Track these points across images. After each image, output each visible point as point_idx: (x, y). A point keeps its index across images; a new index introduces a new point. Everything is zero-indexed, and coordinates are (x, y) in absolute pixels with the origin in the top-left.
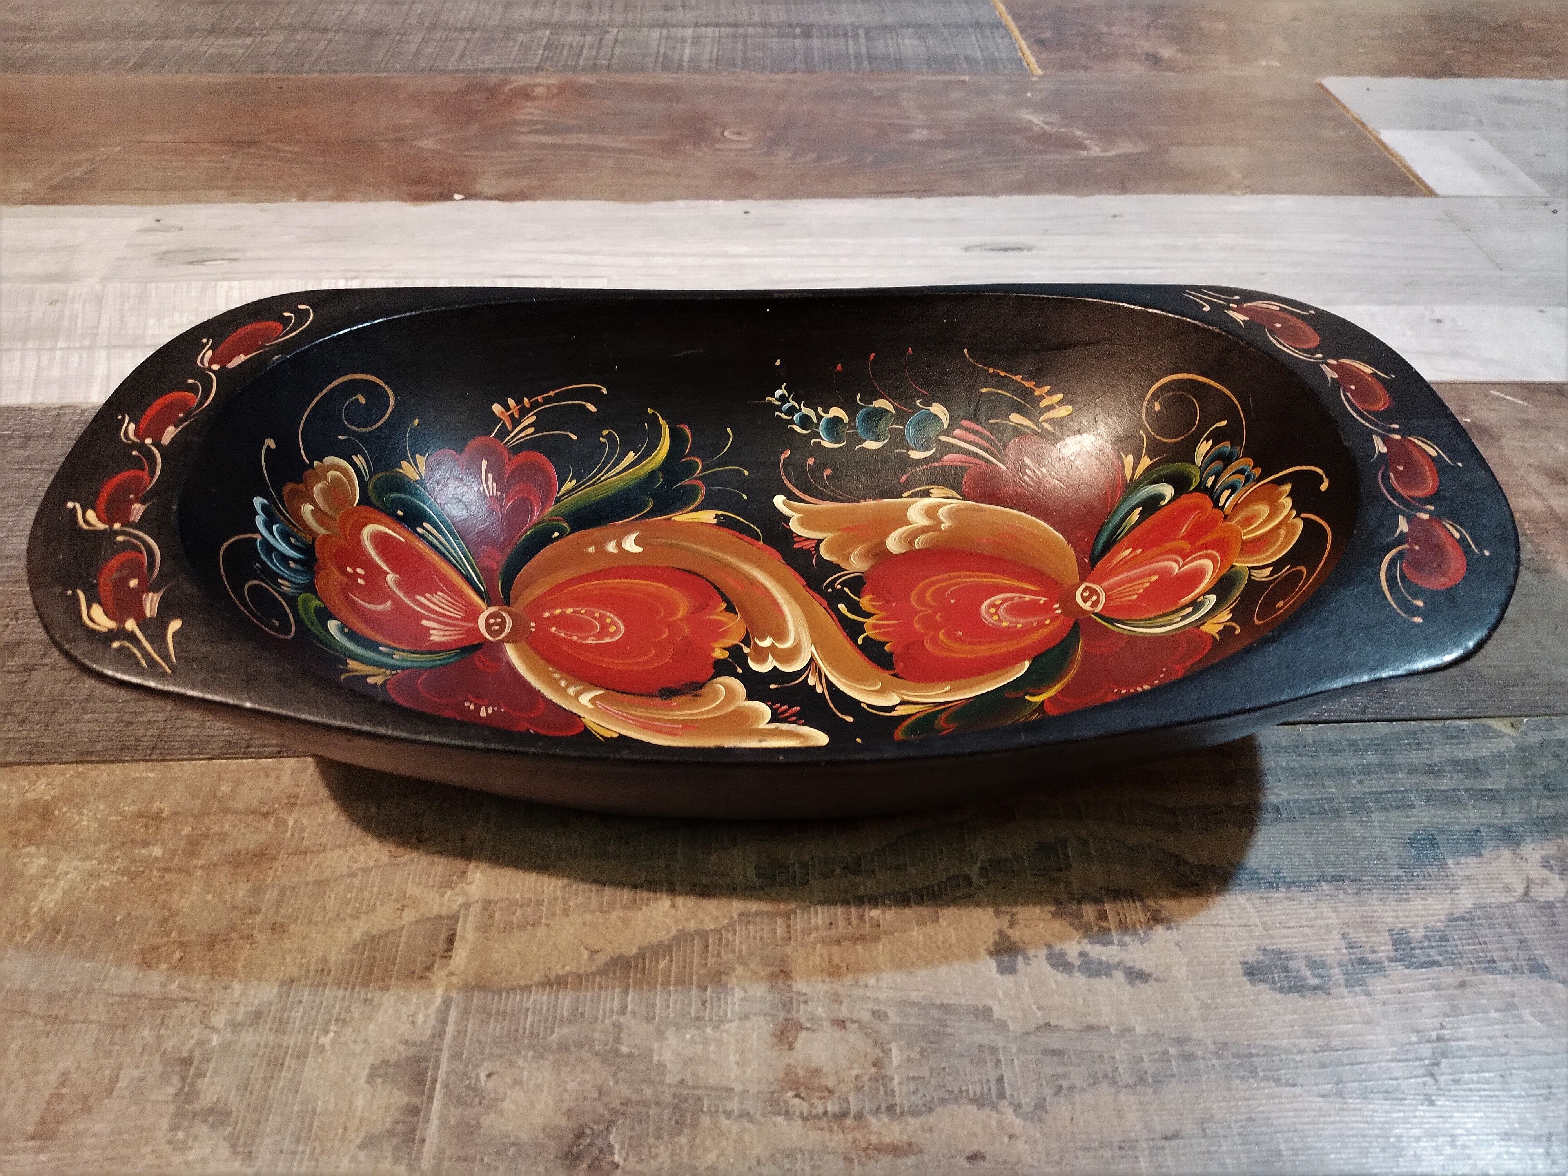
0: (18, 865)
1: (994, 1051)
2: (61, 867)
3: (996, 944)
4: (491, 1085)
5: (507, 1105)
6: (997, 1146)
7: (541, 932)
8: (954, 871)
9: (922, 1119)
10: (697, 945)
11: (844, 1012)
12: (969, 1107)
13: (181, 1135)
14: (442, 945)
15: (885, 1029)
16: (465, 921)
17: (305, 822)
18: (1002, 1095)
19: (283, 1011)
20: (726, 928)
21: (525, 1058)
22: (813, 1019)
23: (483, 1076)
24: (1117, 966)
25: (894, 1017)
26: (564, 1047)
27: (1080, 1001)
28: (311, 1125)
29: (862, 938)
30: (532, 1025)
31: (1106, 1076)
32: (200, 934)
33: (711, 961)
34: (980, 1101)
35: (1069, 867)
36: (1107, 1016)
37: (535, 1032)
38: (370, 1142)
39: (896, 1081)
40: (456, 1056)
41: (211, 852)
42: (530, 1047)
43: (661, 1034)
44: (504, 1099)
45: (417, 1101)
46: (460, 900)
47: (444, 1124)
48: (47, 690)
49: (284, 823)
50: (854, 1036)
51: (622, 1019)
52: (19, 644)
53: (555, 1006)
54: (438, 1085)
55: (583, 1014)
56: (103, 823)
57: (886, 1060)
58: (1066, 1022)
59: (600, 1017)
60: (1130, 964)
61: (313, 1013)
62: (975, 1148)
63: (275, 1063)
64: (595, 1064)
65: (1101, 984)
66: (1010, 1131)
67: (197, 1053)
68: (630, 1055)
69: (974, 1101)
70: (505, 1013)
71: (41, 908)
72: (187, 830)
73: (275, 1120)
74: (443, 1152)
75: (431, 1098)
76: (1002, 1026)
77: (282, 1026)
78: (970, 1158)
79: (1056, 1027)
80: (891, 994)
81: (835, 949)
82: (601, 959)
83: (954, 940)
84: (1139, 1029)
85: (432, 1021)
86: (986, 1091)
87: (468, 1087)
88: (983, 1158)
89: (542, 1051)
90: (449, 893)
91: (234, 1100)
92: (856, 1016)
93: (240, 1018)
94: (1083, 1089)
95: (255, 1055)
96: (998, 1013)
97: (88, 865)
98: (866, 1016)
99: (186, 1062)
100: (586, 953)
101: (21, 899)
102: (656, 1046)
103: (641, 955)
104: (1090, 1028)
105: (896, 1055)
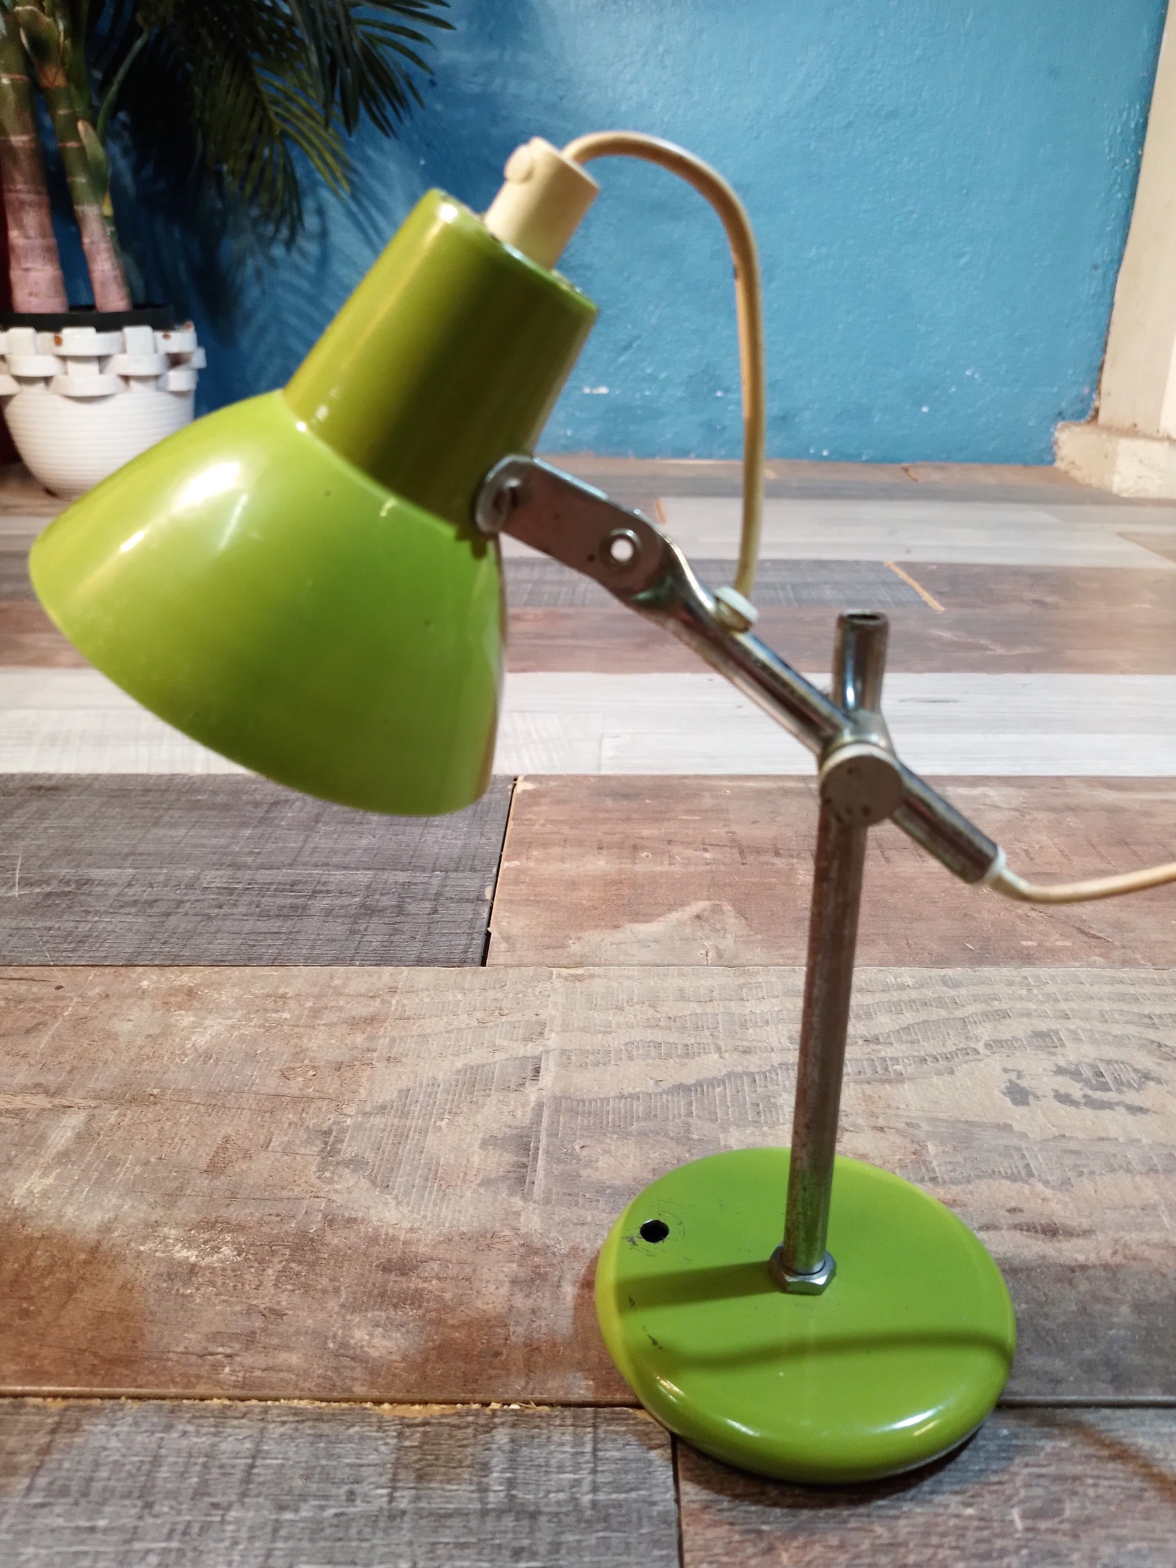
0: (172, 1020)
1: (1019, 1149)
2: (207, 1023)
3: (1008, 1088)
4: (585, 1152)
5: (600, 1164)
6: (1032, 1203)
7: (612, 1068)
8: (961, 1045)
9: (963, 1186)
10: (746, 1080)
11: (881, 1122)
12: (1003, 1181)
13: (328, 1174)
14: (529, 1073)
15: (920, 1134)
16: (547, 1059)
17: (405, 1002)
18: (1031, 1174)
19: (405, 1105)
20: (769, 1071)
21: (611, 1138)
22: (854, 1125)
23: (577, 1147)
24: (1118, 1104)
25: (925, 1126)
26: (643, 1133)
27: (1090, 1123)
28: (437, 1171)
29: (889, 1081)
30: (614, 1120)
31: (1121, 1167)
32: (327, 1062)
33: (759, 1090)
34: (1013, 1178)
35: (1063, 1045)
36: (1114, 1131)
37: (617, 1123)
38: (486, 1183)
39: (935, 1164)
40: (552, 1135)
41: (332, 1017)
42: (614, 1133)
43: (725, 1130)
44: (597, 1161)
45: (525, 1160)
46: (541, 1049)
47: (548, 1174)
48: (183, 926)
49: (390, 1002)
50: (892, 1137)
51: (689, 1120)
52: (156, 901)
53: (632, 1110)
54: (540, 1152)
55: (655, 1116)
56: (238, 1000)
57: (924, 1152)
58: (1080, 1135)
59: (670, 1117)
60: (1129, 1103)
61: (429, 1108)
62: (1013, 1204)
63: (401, 1136)
64: (673, 1144)
65: (1106, 1114)
66: (1042, 1196)
67: (335, 1127)
68: (700, 1140)
69: (1007, 1177)
70: (590, 1113)
71: (193, 1045)
72: (309, 1004)
73: (405, 1168)
74: (551, 1190)
75: (535, 1159)
76: (1023, 1135)
77: (404, 1114)
78: (1009, 1211)
79: (1071, 1137)
80: (921, 1113)
81: (866, 1086)
82: (665, 1086)
83: (970, 1085)
84: (1145, 1141)
85: (529, 1115)
86: (1015, 1171)
87: (566, 1154)
88: (1022, 1211)
89: (625, 1135)
90: (531, 1044)
91: (369, 1156)
92: (891, 1125)
93: (368, 1109)
94: (1101, 1174)
95: (384, 1130)
96: (1016, 1127)
97: (229, 1022)
98: (902, 1126)
99: (328, 1133)
100: (651, 1082)
101: (178, 1040)
102: (721, 1136)
103: (699, 1084)
104: (1102, 1139)
105: (931, 1148)
